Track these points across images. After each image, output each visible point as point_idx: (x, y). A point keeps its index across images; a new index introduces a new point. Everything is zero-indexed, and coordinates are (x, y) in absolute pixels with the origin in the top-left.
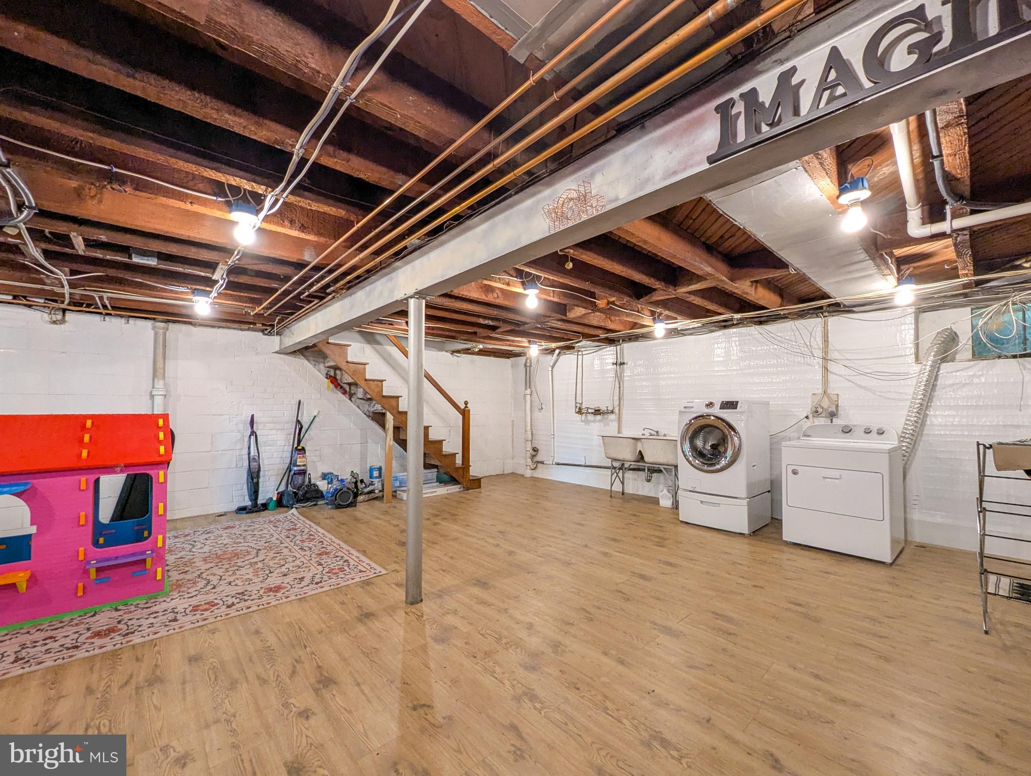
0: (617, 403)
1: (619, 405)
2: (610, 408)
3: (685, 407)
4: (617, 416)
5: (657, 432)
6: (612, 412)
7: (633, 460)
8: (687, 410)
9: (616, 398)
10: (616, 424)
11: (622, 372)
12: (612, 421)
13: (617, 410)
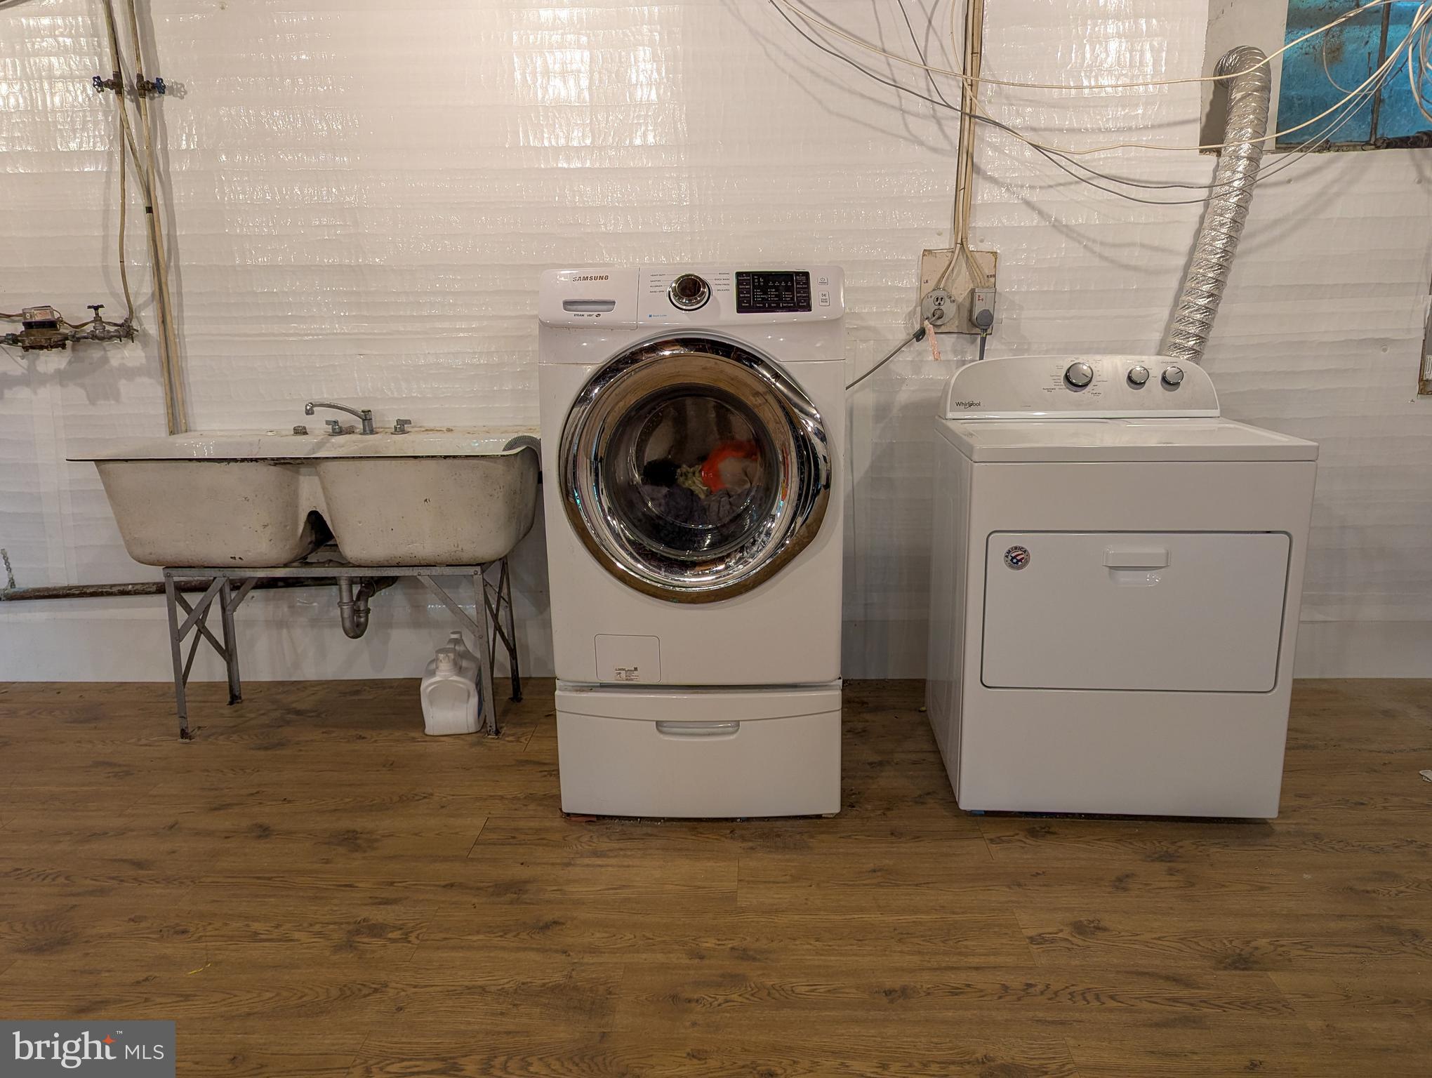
0: (143, 287)
1: (160, 294)
2: (114, 313)
3: (568, 304)
4: (155, 351)
5: (366, 416)
6: (126, 332)
7: (285, 556)
8: (586, 317)
9: (139, 260)
10: (154, 390)
11: (156, 129)
12: (130, 373)
13: (148, 322)
